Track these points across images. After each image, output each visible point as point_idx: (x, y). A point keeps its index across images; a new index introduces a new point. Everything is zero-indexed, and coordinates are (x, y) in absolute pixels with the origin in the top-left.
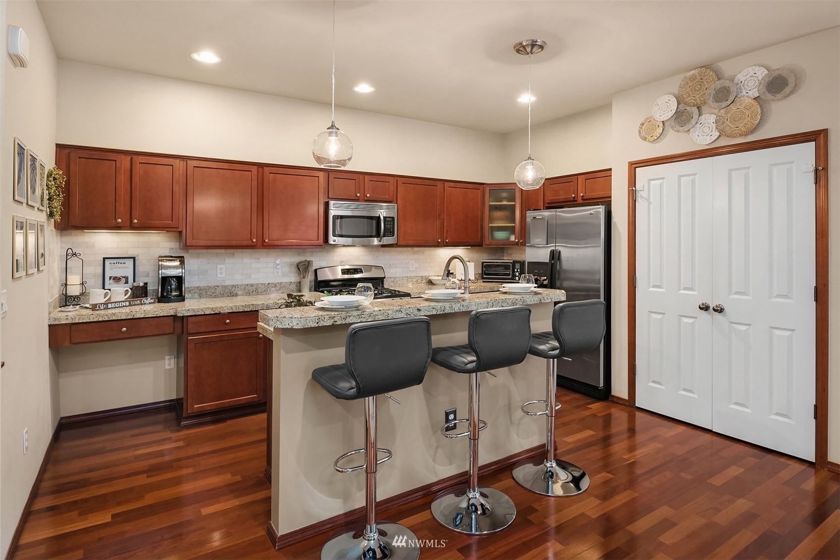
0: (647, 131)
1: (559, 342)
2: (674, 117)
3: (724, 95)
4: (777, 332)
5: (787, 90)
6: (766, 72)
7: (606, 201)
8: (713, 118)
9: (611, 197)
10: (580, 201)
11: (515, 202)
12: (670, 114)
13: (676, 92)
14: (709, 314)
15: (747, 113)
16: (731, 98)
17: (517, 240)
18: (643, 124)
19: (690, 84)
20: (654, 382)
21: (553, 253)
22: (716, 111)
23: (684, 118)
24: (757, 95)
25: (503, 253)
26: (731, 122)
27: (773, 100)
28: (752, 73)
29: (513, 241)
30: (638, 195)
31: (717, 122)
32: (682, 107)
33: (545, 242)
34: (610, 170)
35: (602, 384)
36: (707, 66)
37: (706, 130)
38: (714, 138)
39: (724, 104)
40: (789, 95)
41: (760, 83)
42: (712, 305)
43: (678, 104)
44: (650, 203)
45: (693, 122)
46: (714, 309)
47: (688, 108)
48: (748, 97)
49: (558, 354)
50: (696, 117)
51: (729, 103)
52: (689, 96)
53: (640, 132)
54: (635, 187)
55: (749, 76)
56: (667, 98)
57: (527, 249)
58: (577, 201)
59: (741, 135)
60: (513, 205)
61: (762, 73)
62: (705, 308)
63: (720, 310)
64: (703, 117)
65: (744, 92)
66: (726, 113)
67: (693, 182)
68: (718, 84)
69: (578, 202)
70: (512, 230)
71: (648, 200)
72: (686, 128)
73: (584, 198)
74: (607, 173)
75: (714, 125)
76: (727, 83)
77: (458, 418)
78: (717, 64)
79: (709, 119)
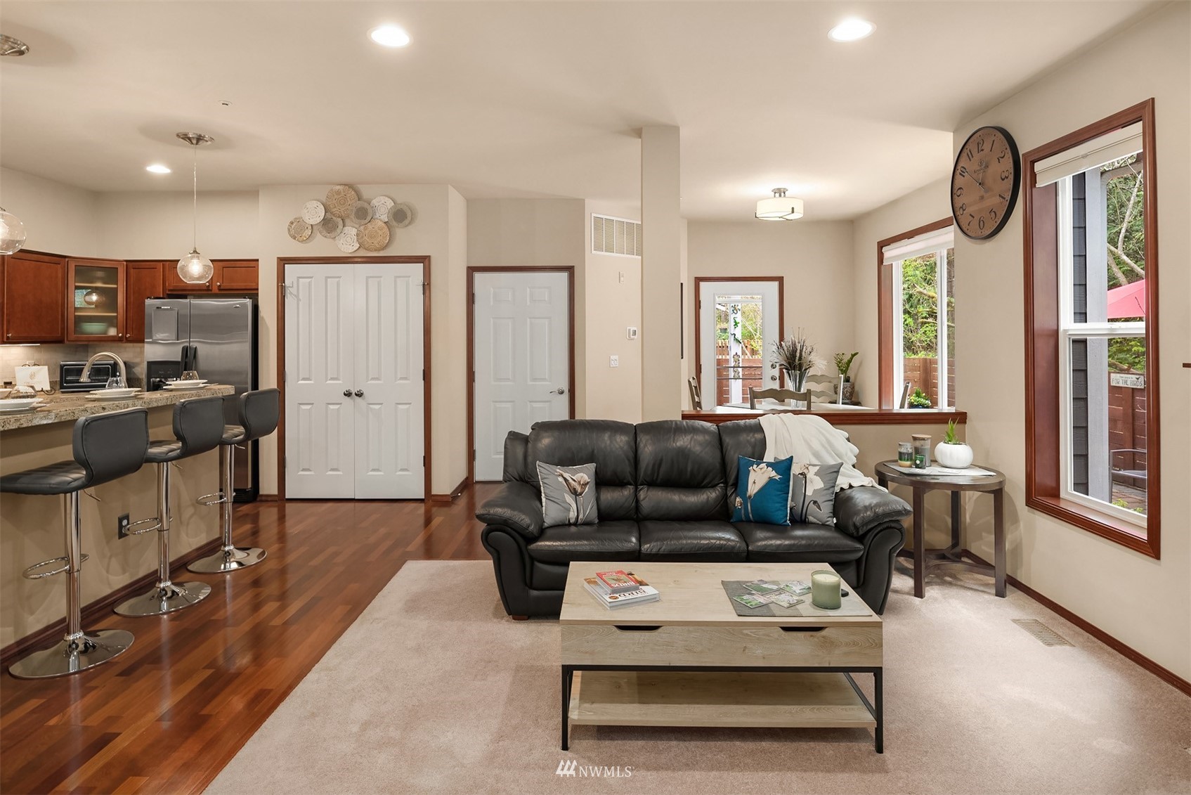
0: (297, 230)
1: (245, 427)
2: (322, 223)
3: (363, 214)
4: (400, 406)
5: (407, 222)
6: (393, 204)
7: (253, 294)
8: (354, 231)
9: (258, 289)
10: (215, 290)
11: (117, 284)
12: (319, 220)
13: (324, 200)
14: (352, 399)
15: (380, 233)
16: (369, 218)
17: (120, 335)
18: (292, 223)
19: (336, 196)
20: (304, 470)
21: (186, 351)
22: (357, 226)
23: (330, 225)
24: (387, 220)
25: (88, 352)
26: (368, 238)
27: (398, 227)
28: (383, 202)
29: (112, 336)
30: (287, 292)
31: (357, 235)
32: (329, 215)
33: (174, 336)
34: (258, 260)
35: (250, 486)
36: (350, 186)
37: (349, 240)
38: (355, 249)
39: (363, 222)
40: (407, 226)
41: (389, 212)
42: (354, 391)
43: (326, 212)
44: (299, 300)
45: (339, 230)
46: (356, 395)
47: (334, 218)
48: (381, 220)
49: (243, 438)
50: (341, 226)
51: (367, 221)
52: (335, 207)
53: (289, 230)
54: (284, 283)
55: (381, 203)
56: (315, 203)
57: (146, 345)
58: (211, 290)
59: (376, 250)
60: (115, 288)
61: (390, 204)
62: (348, 394)
63: (359, 395)
64: (346, 228)
65: (377, 216)
66: (365, 229)
67: (338, 284)
68: (360, 204)
69: (213, 292)
70: (111, 322)
71: (297, 296)
72: (332, 235)
73: (222, 288)
74: (252, 264)
75: (355, 237)
76: (366, 205)
77: (130, 522)
78: (358, 186)
79: (351, 231)
